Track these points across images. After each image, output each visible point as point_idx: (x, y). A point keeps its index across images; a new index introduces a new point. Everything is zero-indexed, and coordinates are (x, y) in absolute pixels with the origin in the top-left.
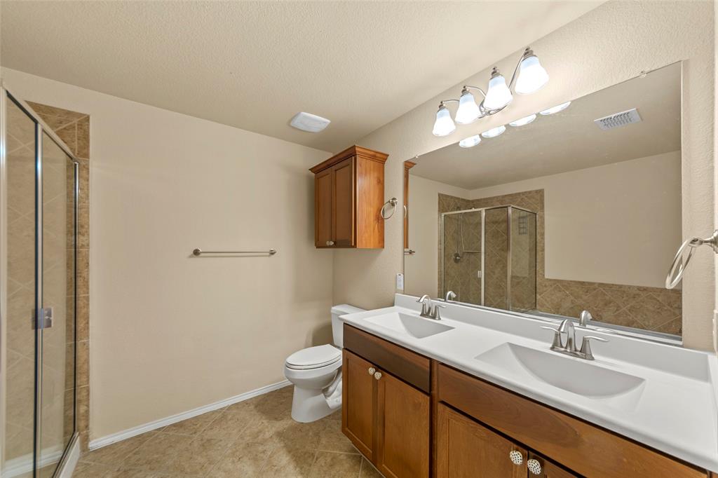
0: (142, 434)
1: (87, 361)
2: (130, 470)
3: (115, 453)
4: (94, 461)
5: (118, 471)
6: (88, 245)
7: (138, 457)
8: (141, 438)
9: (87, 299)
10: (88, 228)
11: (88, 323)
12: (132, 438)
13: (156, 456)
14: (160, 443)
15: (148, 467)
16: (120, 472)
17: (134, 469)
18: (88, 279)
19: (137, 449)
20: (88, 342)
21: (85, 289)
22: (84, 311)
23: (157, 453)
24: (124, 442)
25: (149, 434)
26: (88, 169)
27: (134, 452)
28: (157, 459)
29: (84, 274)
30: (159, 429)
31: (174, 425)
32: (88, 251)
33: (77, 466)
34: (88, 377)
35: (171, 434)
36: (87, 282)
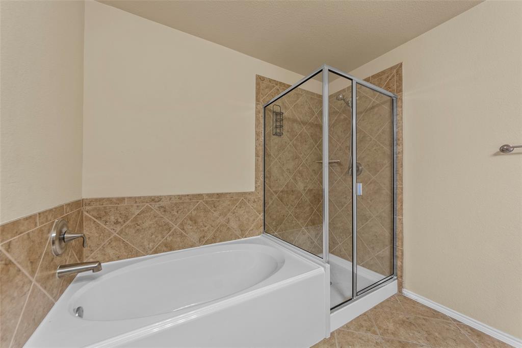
0: (439, 312)
1: (402, 232)
2: (414, 325)
3: (413, 307)
4: (400, 301)
5: (408, 318)
6: (402, 152)
7: (424, 322)
8: (436, 314)
9: (402, 189)
10: (402, 140)
11: (402, 206)
12: (429, 308)
13: (437, 334)
14: (447, 329)
15: (426, 335)
16: (407, 321)
17: (416, 326)
18: (402, 175)
19: (428, 318)
20: (402, 219)
21: (401, 182)
22: (400, 197)
23: (439, 334)
24: (423, 306)
25: (444, 317)
26: (402, 99)
27: (424, 317)
28: (437, 337)
29: (400, 172)
30: (455, 320)
31: (472, 329)
32: (402, 156)
33: (392, 297)
34: (402, 243)
35: (463, 332)
36: (402, 177)
